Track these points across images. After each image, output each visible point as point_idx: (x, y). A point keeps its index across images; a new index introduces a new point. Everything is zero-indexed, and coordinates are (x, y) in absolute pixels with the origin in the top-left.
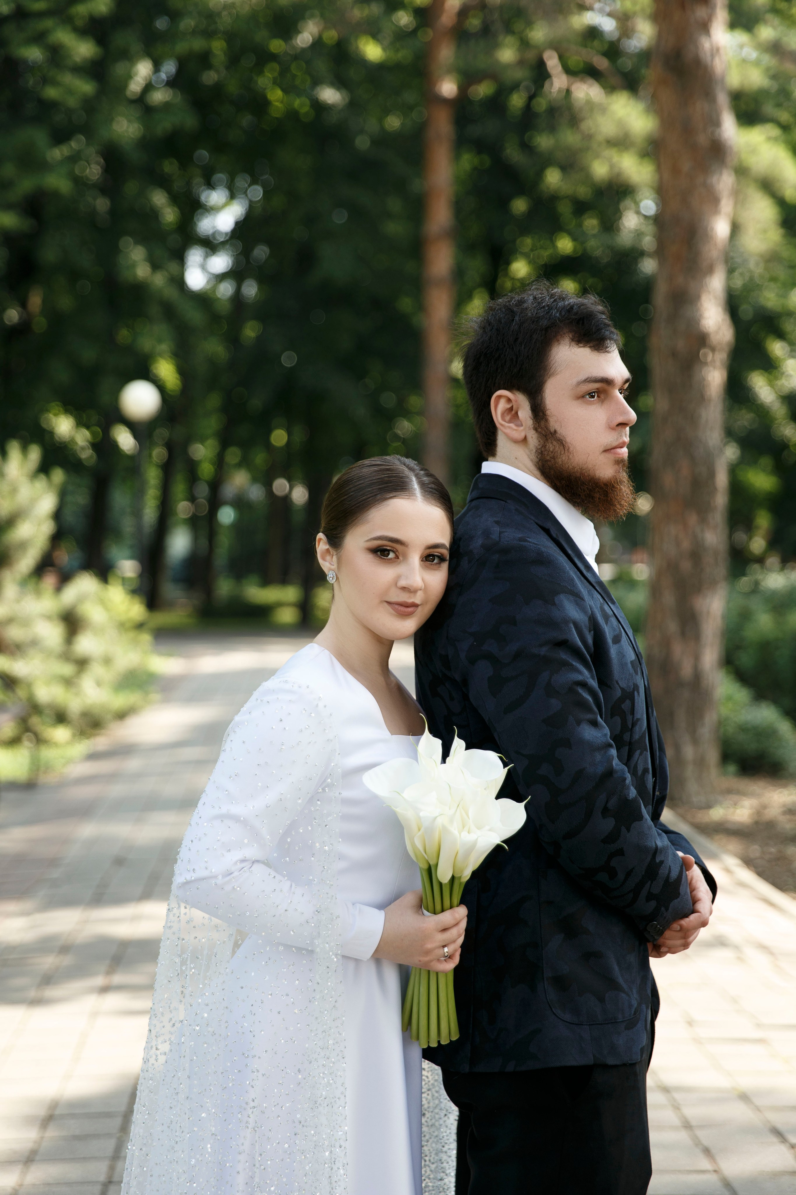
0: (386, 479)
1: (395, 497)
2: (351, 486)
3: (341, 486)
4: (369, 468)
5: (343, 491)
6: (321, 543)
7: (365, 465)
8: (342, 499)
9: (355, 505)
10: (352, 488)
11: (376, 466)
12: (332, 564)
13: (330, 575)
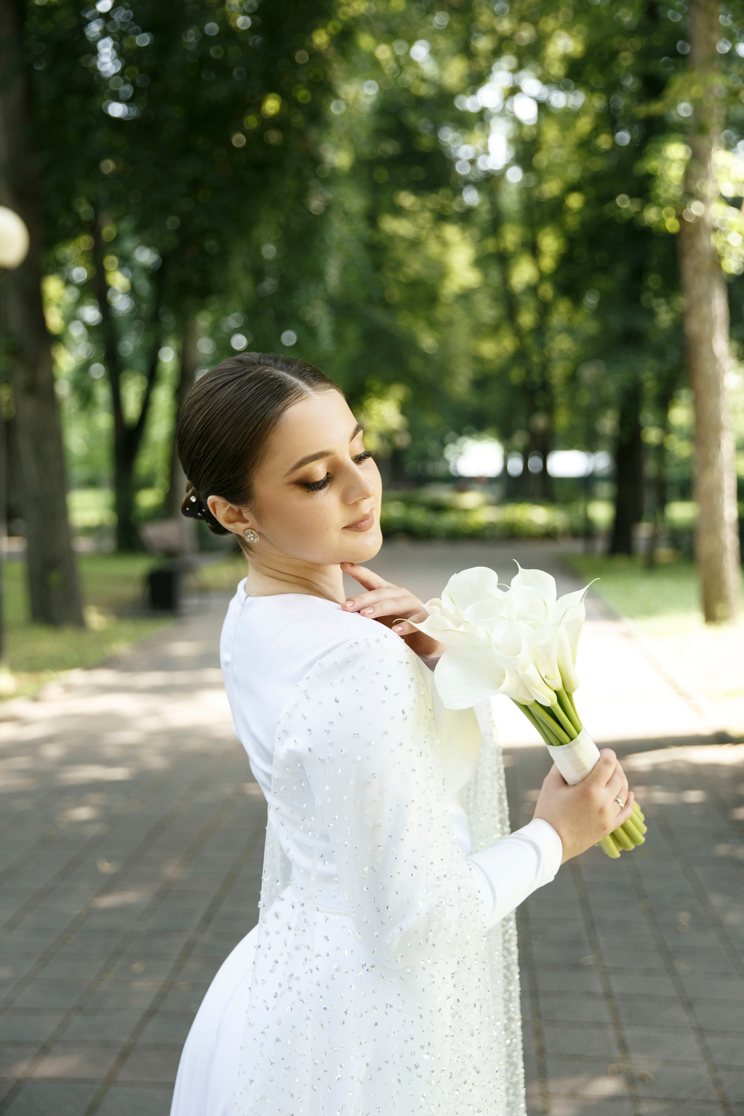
0: (258, 393)
1: (287, 407)
2: (221, 423)
3: (205, 430)
6: (218, 507)
12: (246, 521)
13: (248, 535)
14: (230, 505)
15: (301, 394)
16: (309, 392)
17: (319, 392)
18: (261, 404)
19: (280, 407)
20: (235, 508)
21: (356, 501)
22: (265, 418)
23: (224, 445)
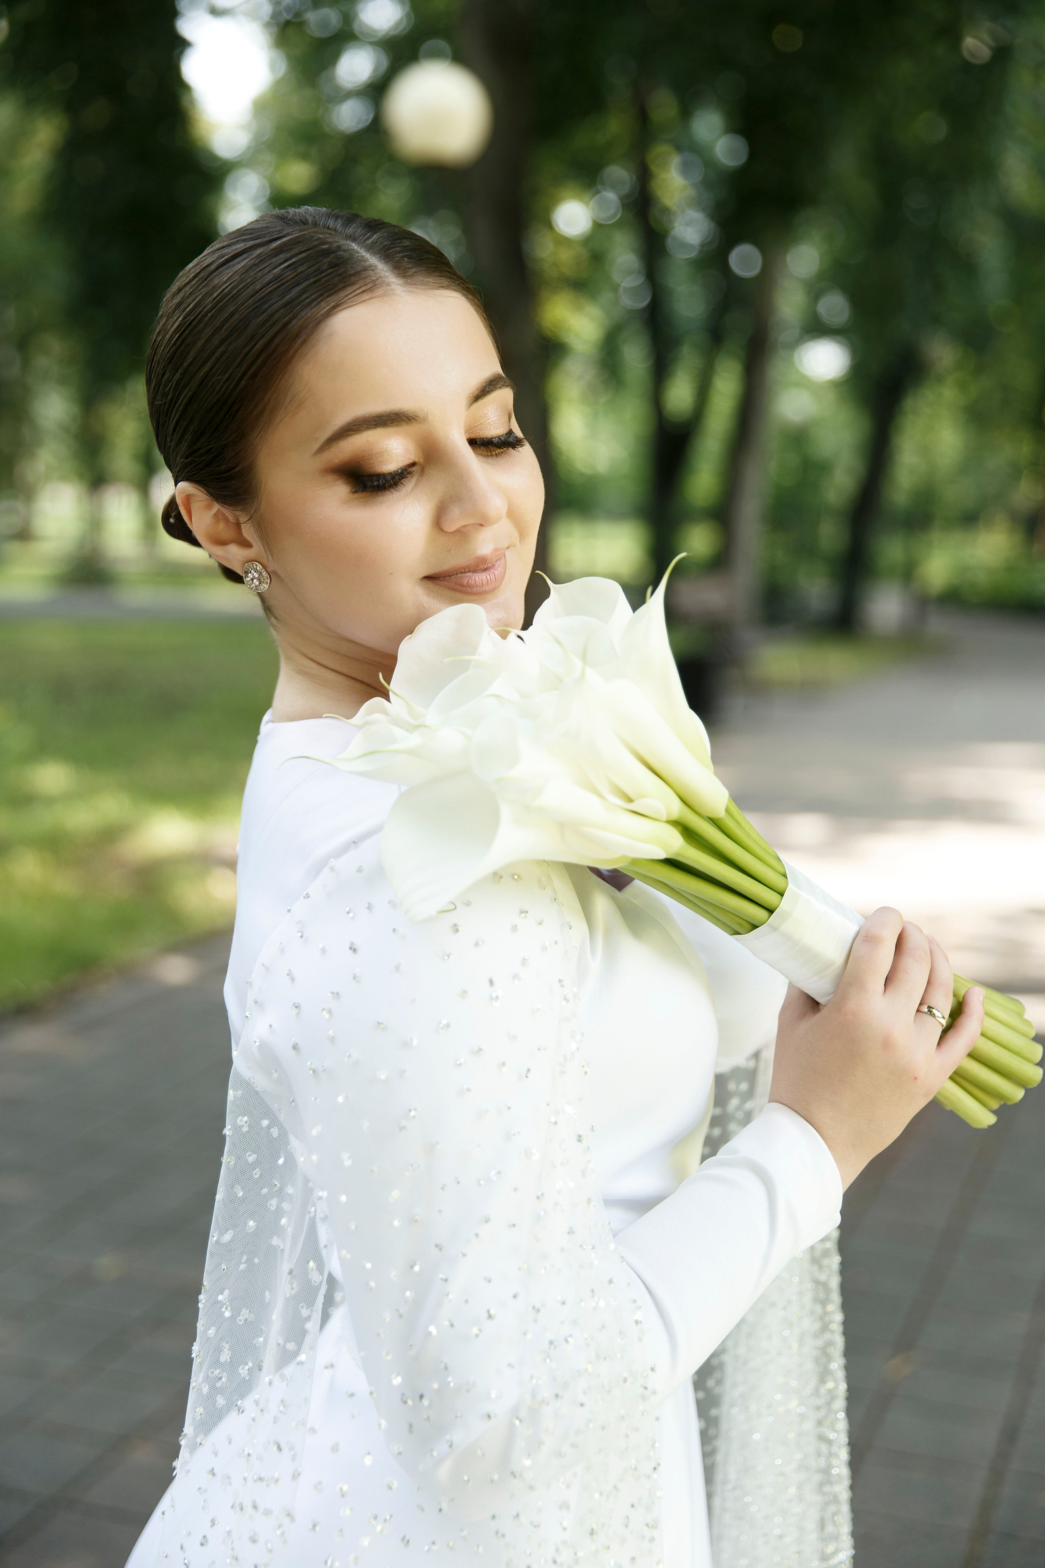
0: (289, 275)
1: (338, 309)
2: (208, 331)
3: (181, 345)
4: (227, 269)
5: (192, 353)
6: (195, 507)
7: (213, 267)
8: (202, 374)
9: (244, 375)
10: (213, 334)
11: (244, 256)
12: (246, 544)
13: (250, 574)
14: (216, 507)
15: (372, 286)
16: (393, 287)
17: (415, 290)
18: (287, 298)
19: (325, 307)
20: (227, 512)
21: (465, 526)
22: (289, 326)
23: (207, 374)
